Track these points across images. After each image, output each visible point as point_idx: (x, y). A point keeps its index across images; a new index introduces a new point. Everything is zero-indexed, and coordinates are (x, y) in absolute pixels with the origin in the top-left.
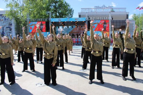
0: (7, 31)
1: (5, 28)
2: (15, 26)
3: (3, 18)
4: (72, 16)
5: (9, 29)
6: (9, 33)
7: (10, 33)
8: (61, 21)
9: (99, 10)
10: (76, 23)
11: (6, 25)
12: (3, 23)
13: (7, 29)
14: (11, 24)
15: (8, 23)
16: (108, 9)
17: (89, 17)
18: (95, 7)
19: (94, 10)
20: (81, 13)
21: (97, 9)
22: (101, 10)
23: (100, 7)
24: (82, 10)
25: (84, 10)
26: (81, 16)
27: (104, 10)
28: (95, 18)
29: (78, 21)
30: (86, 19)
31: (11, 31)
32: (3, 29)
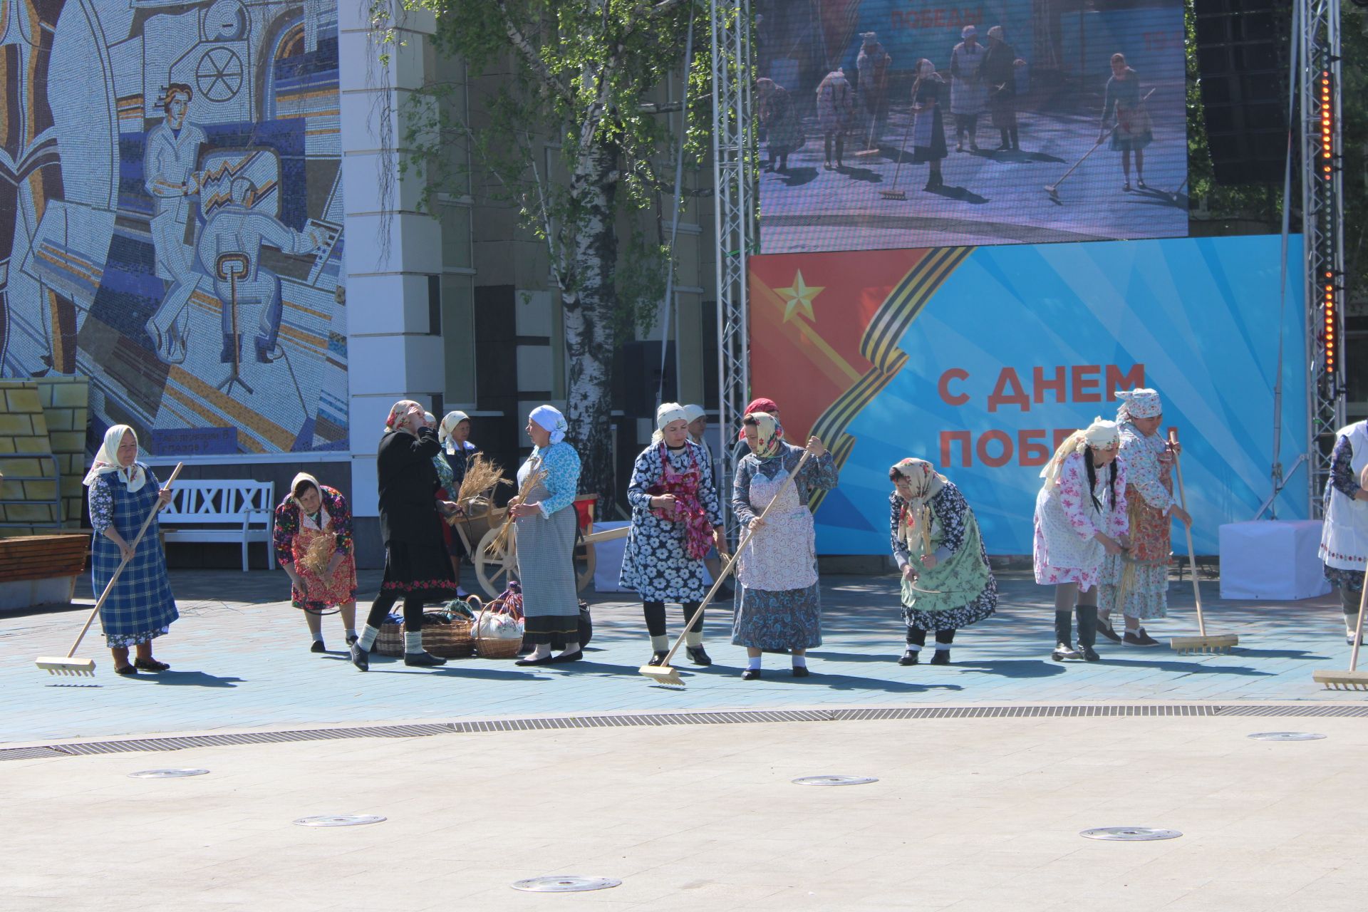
1: (168, 164)
2: (415, 95)
5: (265, 168)
6: (263, 284)
7: (300, 265)
11: (207, 67)
12: (137, 30)
13: (226, 183)
14: (320, 43)
15: (240, 37)
31: (308, 228)
32: (133, 187)
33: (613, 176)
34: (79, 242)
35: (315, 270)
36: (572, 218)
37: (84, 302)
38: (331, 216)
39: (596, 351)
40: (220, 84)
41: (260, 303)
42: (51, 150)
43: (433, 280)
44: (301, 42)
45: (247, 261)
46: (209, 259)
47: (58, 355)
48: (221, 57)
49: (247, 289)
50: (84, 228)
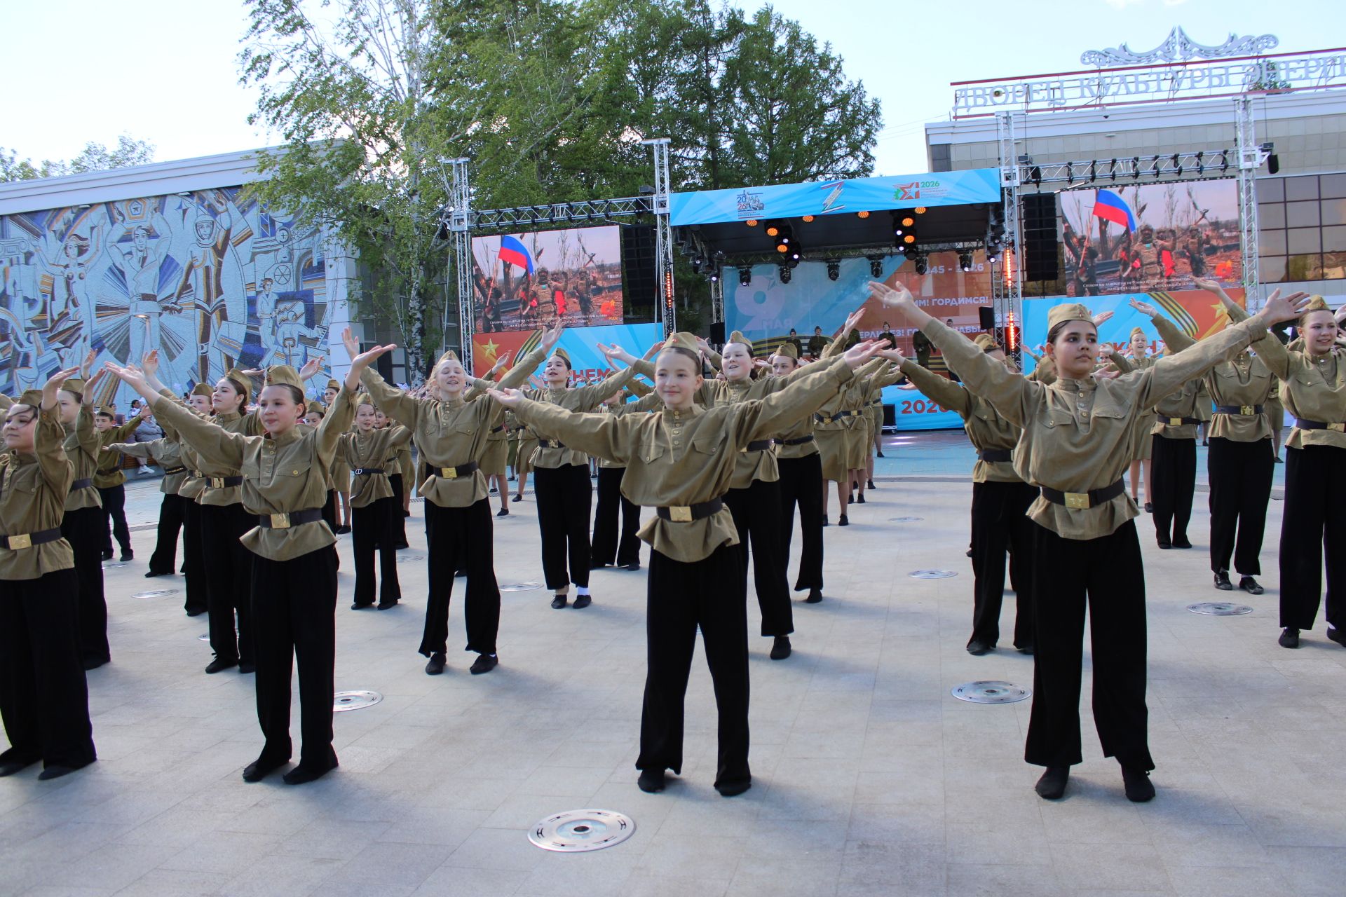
1: (265, 307)
2: (353, 280)
3: (253, 215)
4: (867, 157)
5: (300, 307)
6: (300, 349)
7: (313, 342)
8: (767, 214)
9: (1121, 91)
10: (907, 231)
11: (278, 272)
12: (252, 260)
13: (286, 313)
14: (318, 263)
15: (289, 261)
16: (1227, 68)
17: (1030, 165)
18: (1087, 61)
19: (1077, 92)
20: (956, 131)
21: (1108, 81)
22: (1148, 87)
23: (1140, 58)
24: (966, 97)
25: (980, 101)
26: (953, 159)
27: (1186, 83)
28: (1093, 166)
29: (927, 208)
30: (1005, 184)
31: (316, 328)
32: (252, 315)
33: (424, 307)
34: (234, 336)
35: (318, 343)
37: (236, 357)
38: (324, 323)
39: (420, 369)
40: (283, 278)
41: (298, 355)
42: (222, 303)
44: (311, 263)
45: (294, 340)
46: (281, 340)
48: (283, 269)
49: (294, 350)
50: (235, 331)
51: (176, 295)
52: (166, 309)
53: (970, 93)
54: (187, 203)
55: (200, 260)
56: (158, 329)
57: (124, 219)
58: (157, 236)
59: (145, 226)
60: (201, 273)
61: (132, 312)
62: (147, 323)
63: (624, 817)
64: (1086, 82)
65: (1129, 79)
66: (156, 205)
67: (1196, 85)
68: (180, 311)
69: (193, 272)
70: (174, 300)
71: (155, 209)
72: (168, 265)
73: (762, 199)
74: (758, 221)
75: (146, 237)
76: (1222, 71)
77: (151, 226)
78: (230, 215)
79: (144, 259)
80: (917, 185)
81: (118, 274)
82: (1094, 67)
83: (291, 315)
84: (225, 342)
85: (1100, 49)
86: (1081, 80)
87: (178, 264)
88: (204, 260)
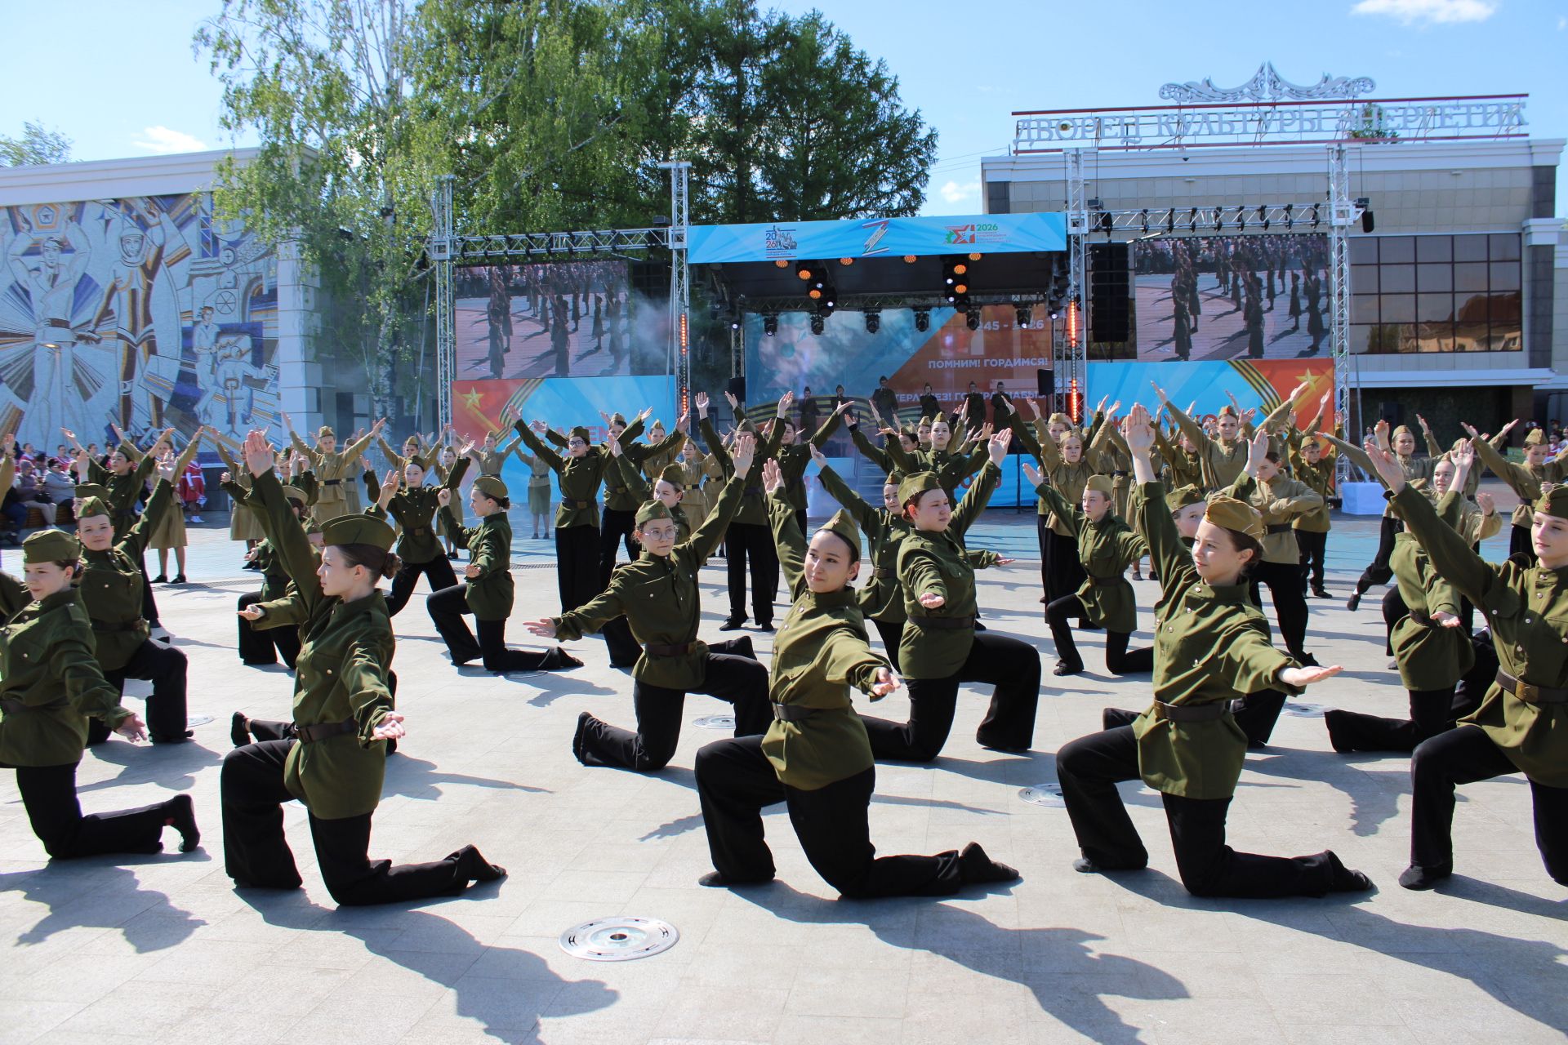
0: (228, 369)
1: (203, 340)
2: (311, 312)
3: (192, 231)
4: (916, 195)
5: (246, 342)
6: (245, 391)
7: (260, 384)
8: (799, 254)
9: (1202, 131)
10: (958, 280)
11: (220, 300)
12: (190, 284)
13: (228, 349)
14: (269, 291)
15: (235, 287)
16: (1319, 112)
17: (1101, 211)
18: (1167, 95)
19: (1154, 130)
20: (1016, 167)
21: (1189, 118)
22: (1233, 128)
23: (1225, 94)
24: (1029, 129)
25: (1045, 135)
26: (1012, 199)
27: (1274, 126)
28: (1171, 215)
29: (983, 255)
30: (1072, 231)
31: (264, 368)
32: (188, 349)
33: (395, 347)
35: (267, 386)
36: (378, 365)
38: (274, 362)
40: (226, 309)
41: (243, 399)
42: (151, 334)
43: (318, 390)
44: (261, 290)
45: (237, 381)
46: (221, 380)
47: (154, 420)
48: (226, 296)
49: (237, 393)
50: (165, 368)
51: (94, 321)
52: (80, 338)
53: (1034, 124)
54: (111, 212)
55: (126, 280)
56: (70, 362)
57: (31, 228)
58: (72, 251)
59: (58, 237)
60: (126, 296)
61: (38, 340)
62: (57, 355)
63: (664, 925)
64: (1164, 119)
65: (1212, 118)
66: (71, 213)
67: (1287, 129)
68: (98, 341)
69: (115, 296)
70: (91, 328)
71: (71, 218)
72: (85, 286)
73: (795, 237)
74: (789, 262)
75: (58, 251)
76: (1314, 115)
77: (65, 237)
78: (163, 229)
79: (55, 277)
80: (973, 228)
81: (22, 294)
82: (1174, 103)
83: (234, 351)
84: (152, 380)
85: (1182, 83)
86: (1159, 117)
87: (97, 285)
88: (131, 281)
